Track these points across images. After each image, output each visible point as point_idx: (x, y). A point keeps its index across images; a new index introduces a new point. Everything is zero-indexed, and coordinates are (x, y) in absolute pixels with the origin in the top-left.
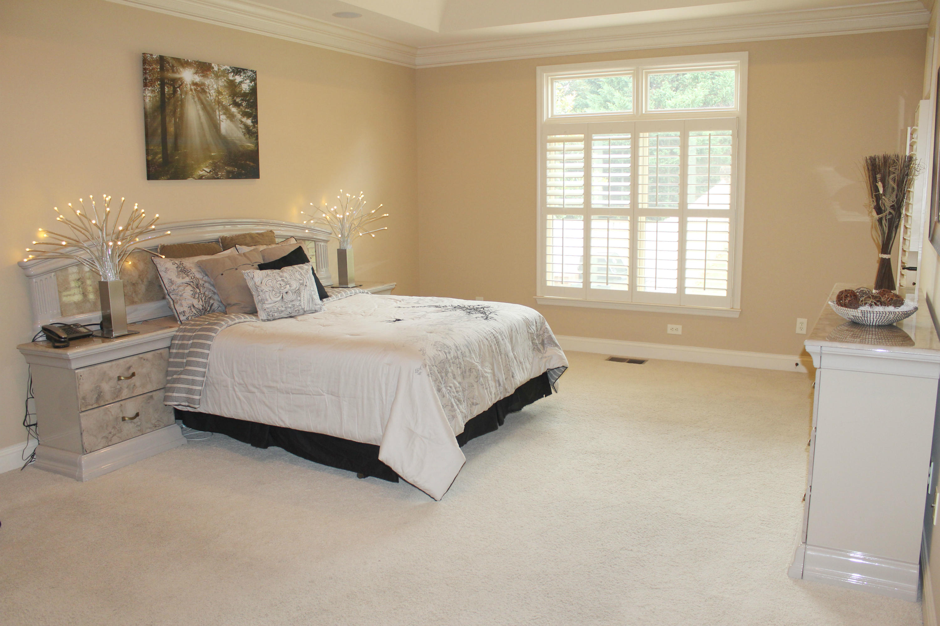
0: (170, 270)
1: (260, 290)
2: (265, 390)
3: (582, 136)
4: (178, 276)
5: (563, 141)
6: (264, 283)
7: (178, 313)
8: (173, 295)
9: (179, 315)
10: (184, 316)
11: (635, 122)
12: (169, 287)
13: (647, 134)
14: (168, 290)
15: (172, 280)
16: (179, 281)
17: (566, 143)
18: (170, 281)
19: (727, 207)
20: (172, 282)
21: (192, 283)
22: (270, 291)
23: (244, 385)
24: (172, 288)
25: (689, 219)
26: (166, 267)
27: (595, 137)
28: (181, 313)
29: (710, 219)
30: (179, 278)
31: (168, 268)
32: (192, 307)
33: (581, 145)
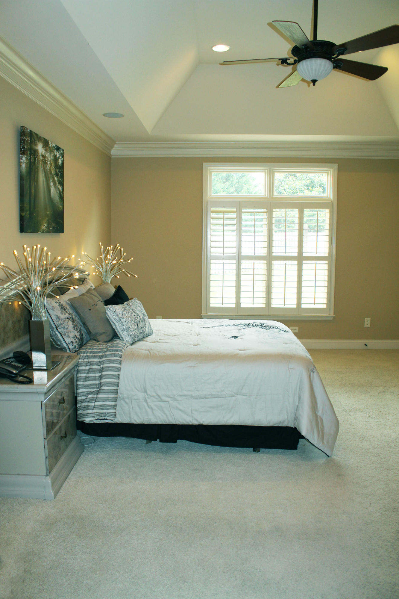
0: (56, 308)
1: (123, 321)
2: (179, 398)
3: (235, 210)
4: (62, 313)
5: (224, 212)
6: (124, 316)
7: (67, 343)
8: (60, 328)
9: (68, 345)
10: (72, 345)
11: (270, 202)
12: (57, 322)
13: (278, 210)
14: (56, 325)
15: (59, 316)
16: (63, 316)
17: (225, 213)
18: (57, 317)
19: (327, 255)
20: (58, 318)
21: (70, 318)
22: (130, 321)
23: (157, 397)
24: (60, 323)
25: (304, 262)
26: (52, 305)
27: (243, 210)
28: (69, 343)
29: (318, 262)
30: (62, 314)
31: (54, 306)
32: (76, 338)
33: (235, 215)
